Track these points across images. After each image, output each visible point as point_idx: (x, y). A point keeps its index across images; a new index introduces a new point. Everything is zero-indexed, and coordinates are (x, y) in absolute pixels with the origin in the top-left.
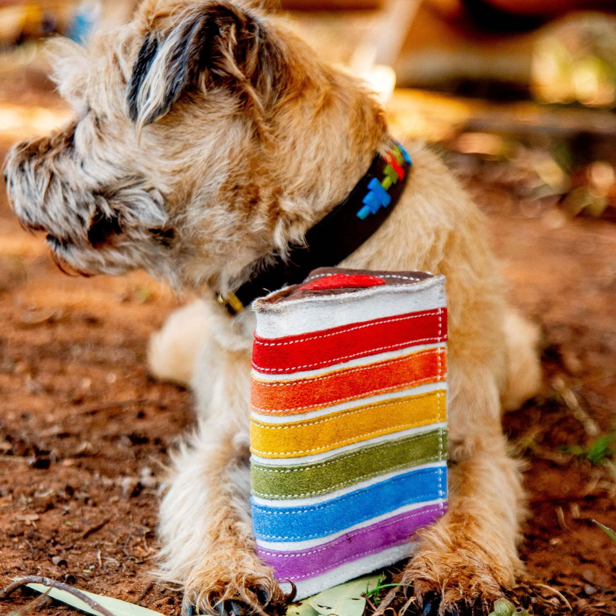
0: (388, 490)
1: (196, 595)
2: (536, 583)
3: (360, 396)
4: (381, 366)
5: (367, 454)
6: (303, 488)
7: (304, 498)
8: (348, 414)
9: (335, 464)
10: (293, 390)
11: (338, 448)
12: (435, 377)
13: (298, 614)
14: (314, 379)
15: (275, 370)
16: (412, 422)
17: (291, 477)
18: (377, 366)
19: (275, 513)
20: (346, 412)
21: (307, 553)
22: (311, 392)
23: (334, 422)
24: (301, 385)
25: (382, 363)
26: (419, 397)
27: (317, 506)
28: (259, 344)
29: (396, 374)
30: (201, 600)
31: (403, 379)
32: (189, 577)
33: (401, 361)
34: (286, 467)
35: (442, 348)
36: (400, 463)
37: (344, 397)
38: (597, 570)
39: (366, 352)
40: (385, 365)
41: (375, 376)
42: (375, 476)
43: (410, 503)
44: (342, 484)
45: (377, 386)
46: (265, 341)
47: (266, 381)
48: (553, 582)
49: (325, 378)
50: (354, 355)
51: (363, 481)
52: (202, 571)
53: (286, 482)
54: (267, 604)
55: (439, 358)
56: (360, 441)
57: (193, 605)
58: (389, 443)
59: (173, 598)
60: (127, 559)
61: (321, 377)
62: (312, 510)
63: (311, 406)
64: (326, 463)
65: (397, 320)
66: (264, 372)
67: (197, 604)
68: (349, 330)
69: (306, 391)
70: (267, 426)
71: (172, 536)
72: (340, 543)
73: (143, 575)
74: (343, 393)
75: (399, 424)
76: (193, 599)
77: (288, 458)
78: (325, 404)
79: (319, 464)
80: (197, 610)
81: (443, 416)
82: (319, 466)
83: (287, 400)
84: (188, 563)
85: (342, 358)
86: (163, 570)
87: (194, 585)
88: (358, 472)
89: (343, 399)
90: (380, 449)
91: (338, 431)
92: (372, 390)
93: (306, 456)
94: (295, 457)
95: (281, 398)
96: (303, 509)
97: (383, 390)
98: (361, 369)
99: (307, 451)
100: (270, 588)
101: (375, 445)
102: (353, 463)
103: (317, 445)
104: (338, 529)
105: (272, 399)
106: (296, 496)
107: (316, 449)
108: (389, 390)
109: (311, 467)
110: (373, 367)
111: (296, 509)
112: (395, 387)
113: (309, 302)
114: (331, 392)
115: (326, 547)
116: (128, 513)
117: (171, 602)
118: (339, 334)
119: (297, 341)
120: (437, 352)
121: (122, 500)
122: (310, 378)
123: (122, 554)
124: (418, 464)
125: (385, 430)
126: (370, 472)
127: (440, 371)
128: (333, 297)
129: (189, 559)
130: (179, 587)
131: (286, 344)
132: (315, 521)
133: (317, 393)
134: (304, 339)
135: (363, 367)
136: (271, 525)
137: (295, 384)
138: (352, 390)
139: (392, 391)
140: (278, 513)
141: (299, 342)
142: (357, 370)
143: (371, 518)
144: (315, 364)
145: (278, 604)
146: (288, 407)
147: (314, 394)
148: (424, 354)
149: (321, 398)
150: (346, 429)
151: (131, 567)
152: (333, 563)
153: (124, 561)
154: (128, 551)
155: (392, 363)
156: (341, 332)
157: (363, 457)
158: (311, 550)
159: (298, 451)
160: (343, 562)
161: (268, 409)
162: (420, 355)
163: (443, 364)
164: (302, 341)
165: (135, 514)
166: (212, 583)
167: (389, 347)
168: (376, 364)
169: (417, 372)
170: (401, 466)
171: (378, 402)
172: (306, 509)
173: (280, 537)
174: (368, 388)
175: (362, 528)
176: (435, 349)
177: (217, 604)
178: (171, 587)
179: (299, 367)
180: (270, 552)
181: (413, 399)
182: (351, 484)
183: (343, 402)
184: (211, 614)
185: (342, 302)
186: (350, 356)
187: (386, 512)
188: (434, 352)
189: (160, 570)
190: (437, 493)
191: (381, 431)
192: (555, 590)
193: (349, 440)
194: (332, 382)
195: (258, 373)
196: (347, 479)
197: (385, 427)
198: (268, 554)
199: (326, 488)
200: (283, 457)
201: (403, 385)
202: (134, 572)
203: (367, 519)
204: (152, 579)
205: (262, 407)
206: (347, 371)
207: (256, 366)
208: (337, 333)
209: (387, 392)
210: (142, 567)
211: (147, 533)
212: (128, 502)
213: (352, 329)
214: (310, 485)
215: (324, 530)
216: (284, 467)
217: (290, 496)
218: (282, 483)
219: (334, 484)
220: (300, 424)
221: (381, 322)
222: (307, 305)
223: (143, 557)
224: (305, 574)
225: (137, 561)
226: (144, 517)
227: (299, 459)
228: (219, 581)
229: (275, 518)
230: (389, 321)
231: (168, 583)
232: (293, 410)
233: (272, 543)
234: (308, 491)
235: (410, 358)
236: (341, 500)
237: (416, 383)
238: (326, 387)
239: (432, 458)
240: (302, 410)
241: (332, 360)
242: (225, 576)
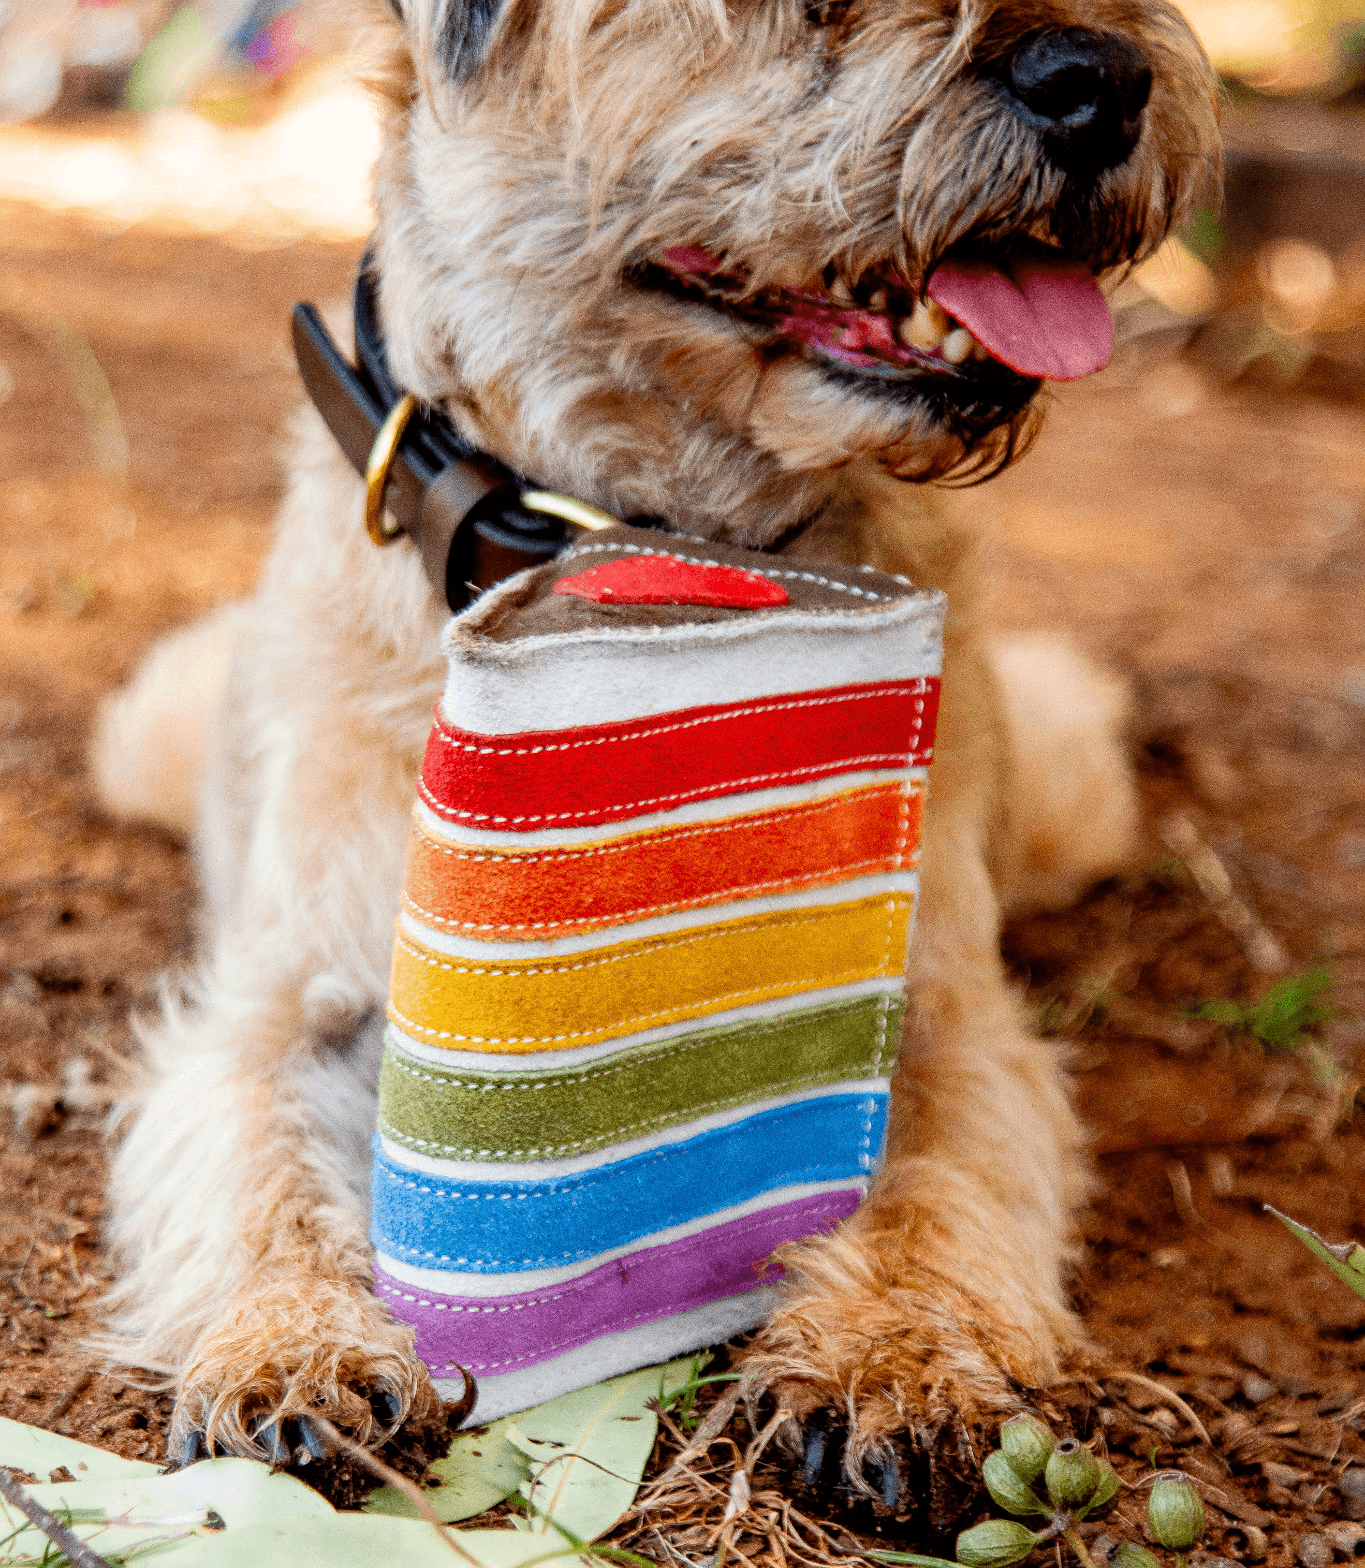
0: (734, 1148)
1: (205, 1405)
2: (1116, 1370)
3: (695, 901)
4: (757, 823)
5: (696, 1053)
6: (523, 1134)
7: (523, 1160)
8: (660, 947)
9: (612, 1077)
10: (528, 876)
11: (625, 1036)
12: (888, 859)
13: (477, 1454)
14: (586, 851)
15: (484, 817)
16: (819, 976)
17: (493, 1105)
18: (747, 825)
19: (441, 1193)
20: (655, 942)
21: (511, 1306)
22: (573, 884)
23: (623, 967)
24: (551, 864)
25: (762, 817)
26: (844, 910)
27: (553, 1186)
28: (449, 744)
29: (795, 848)
30: (219, 1417)
31: (808, 861)
32: (191, 1355)
33: (809, 812)
34: (485, 1075)
35: (915, 784)
36: (775, 1080)
37: (654, 903)
38: (1278, 1334)
39: (723, 785)
40: (767, 821)
41: (740, 851)
42: (708, 1112)
43: (785, 1183)
44: (622, 1130)
45: (743, 878)
46: (468, 739)
47: (456, 845)
48: (1159, 1368)
49: (613, 851)
50: (693, 793)
51: (678, 1123)
52: (227, 1340)
53: (478, 1116)
54: (395, 1429)
55: (906, 809)
56: (684, 1020)
57: (200, 1429)
58: (755, 1027)
59: (145, 1411)
60: (25, 1307)
61: (605, 847)
62: (538, 1195)
63: (569, 922)
64: (588, 1073)
65: (812, 703)
66: (454, 819)
67: (209, 1428)
68: (687, 725)
69: (561, 879)
70: (447, 962)
71: (147, 1244)
72: (599, 1283)
73: (66, 1348)
74: (654, 891)
75: (785, 978)
76: (198, 1415)
77: (492, 1052)
78: (606, 918)
79: (570, 1076)
80: (209, 1446)
81: (896, 962)
82: (571, 1082)
83: (508, 900)
84: (188, 1319)
85: (662, 799)
86: (122, 1334)
87: (201, 1376)
88: (666, 1101)
89: (653, 909)
90: (730, 1041)
91: (631, 992)
92: (726, 887)
93: (541, 1051)
94: (511, 1053)
95: (492, 893)
96: (514, 1191)
97: (756, 887)
98: (707, 831)
99: (546, 1040)
100: (408, 1387)
101: (718, 1032)
102: (658, 1078)
103: (572, 1026)
104: (596, 1248)
105: (468, 894)
106: (500, 1154)
107: (568, 1034)
108: (770, 888)
109: (549, 1081)
110: (738, 826)
111: (499, 1190)
112: (787, 881)
113: (594, 643)
114: (626, 887)
115: (564, 1294)
116: (29, 1182)
117: (140, 1422)
118: (661, 734)
119: (551, 748)
120: (901, 792)
121: (13, 1148)
122: (575, 848)
123: (10, 1292)
124: (820, 1083)
125: (746, 993)
126: (696, 1102)
127: (904, 843)
128: (656, 633)
129: (192, 1307)
130: (160, 1382)
131: (521, 752)
132: (543, 1224)
133: (587, 888)
134: (572, 744)
135: (713, 826)
136: (427, 1222)
137: (535, 860)
138: (677, 886)
139: (780, 891)
140: (448, 1193)
141: (558, 750)
142: (696, 832)
143: (685, 1220)
144: (593, 813)
145: (427, 1430)
146: (507, 921)
147: (581, 890)
148: (868, 796)
149: (596, 902)
150: (652, 986)
151: (35, 1327)
152: (576, 1333)
153: (16, 1312)
154: (28, 1285)
155: (788, 817)
156: (666, 730)
157: (685, 1062)
158: (522, 1298)
159: (520, 1037)
160: (600, 1332)
161: (454, 919)
162: (858, 799)
163: (912, 826)
164: (564, 747)
165: (46, 1186)
166: (250, 1372)
167: (784, 775)
168: (746, 819)
169: (847, 845)
170: (775, 1087)
171: (741, 919)
172: (523, 1192)
173: (445, 1258)
174: (718, 881)
175: (659, 1247)
176: (897, 786)
177: (262, 1428)
178: (142, 1380)
179: (550, 817)
180: (413, 1294)
181: (828, 914)
182: (645, 1132)
183: (651, 915)
184: (248, 1455)
185: (677, 649)
186: (684, 796)
187: (725, 1206)
188: (894, 792)
189: (113, 1337)
190: (855, 1162)
191: (737, 994)
192: (1165, 1390)
193: (654, 1015)
194: (631, 861)
195: (436, 818)
196: (636, 1119)
197: (750, 984)
198: (409, 1298)
199: (582, 1140)
200: (480, 1048)
201: (807, 876)
202: (43, 1340)
203: (673, 1224)
204: (90, 1361)
205: (438, 909)
206: (671, 833)
207: (434, 800)
208: (657, 731)
209: (765, 893)
210: (63, 1327)
211: (80, 1236)
212: (28, 1152)
213: (696, 722)
214: (543, 1129)
215: (564, 1249)
216: (479, 1074)
217: (484, 1153)
218: (468, 1118)
219: (604, 1130)
220: (536, 966)
221: (770, 708)
222: (589, 650)
223: (68, 1302)
224: (501, 1359)
225: (50, 1312)
226: (71, 1194)
227: (519, 1058)
228: (267, 1366)
229: (438, 1205)
230: (790, 705)
231: (135, 1370)
232: (520, 927)
233: (425, 1273)
234: (534, 1144)
235: (834, 805)
236: (616, 1171)
237: (840, 873)
238: (614, 874)
239: (855, 1068)
240: (546, 930)
241: (636, 802)
242: (286, 1352)
